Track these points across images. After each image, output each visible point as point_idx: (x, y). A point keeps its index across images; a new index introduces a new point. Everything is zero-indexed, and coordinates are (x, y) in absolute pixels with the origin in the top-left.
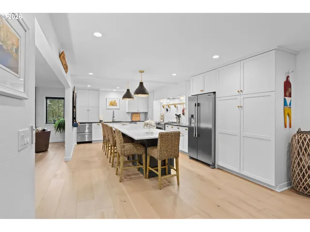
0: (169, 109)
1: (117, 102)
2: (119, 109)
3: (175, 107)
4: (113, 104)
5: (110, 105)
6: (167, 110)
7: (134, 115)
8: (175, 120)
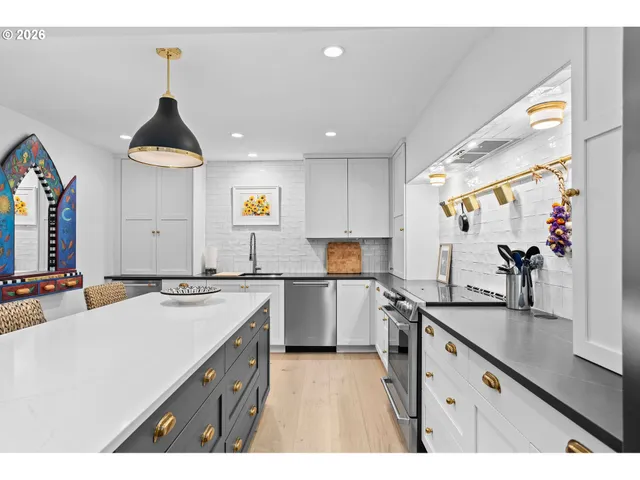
0: (471, 217)
1: (272, 200)
2: (276, 227)
3: (502, 200)
4: (256, 209)
5: (246, 213)
6: (465, 226)
7: (338, 251)
8: (499, 286)
